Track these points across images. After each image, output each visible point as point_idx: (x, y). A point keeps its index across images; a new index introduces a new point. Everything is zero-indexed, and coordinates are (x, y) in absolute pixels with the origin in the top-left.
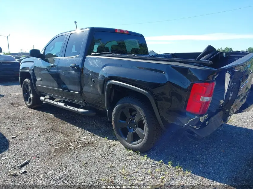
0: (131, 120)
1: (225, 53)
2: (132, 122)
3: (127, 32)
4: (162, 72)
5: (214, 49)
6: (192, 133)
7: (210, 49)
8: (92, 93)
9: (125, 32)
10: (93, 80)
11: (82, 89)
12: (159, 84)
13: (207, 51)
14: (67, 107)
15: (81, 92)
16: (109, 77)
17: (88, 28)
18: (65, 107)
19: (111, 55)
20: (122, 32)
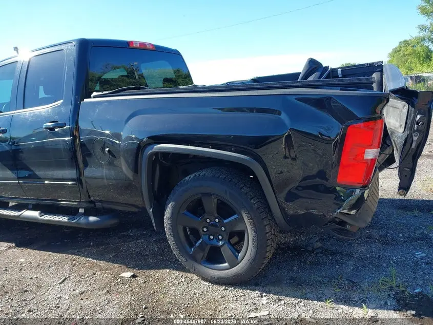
0: (208, 221)
1: (339, 69)
2: (212, 225)
3: (151, 47)
4: (272, 111)
5: (319, 64)
6: (343, 223)
7: (313, 66)
8: (107, 179)
9: (148, 46)
10: (107, 149)
11: (80, 174)
12: (267, 138)
13: (309, 68)
14: (46, 218)
15: (79, 180)
16: (149, 138)
17: (73, 40)
18: (42, 217)
19: (141, 91)
20: (143, 47)
